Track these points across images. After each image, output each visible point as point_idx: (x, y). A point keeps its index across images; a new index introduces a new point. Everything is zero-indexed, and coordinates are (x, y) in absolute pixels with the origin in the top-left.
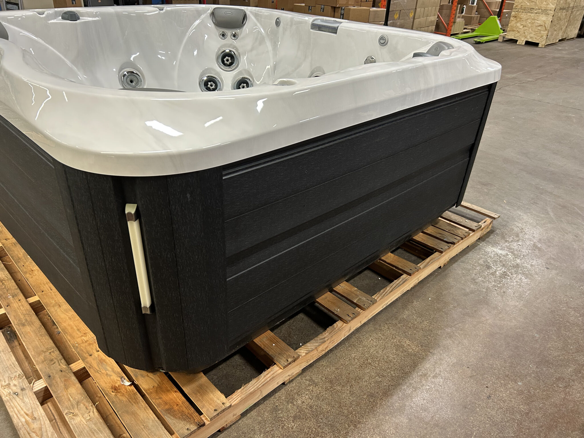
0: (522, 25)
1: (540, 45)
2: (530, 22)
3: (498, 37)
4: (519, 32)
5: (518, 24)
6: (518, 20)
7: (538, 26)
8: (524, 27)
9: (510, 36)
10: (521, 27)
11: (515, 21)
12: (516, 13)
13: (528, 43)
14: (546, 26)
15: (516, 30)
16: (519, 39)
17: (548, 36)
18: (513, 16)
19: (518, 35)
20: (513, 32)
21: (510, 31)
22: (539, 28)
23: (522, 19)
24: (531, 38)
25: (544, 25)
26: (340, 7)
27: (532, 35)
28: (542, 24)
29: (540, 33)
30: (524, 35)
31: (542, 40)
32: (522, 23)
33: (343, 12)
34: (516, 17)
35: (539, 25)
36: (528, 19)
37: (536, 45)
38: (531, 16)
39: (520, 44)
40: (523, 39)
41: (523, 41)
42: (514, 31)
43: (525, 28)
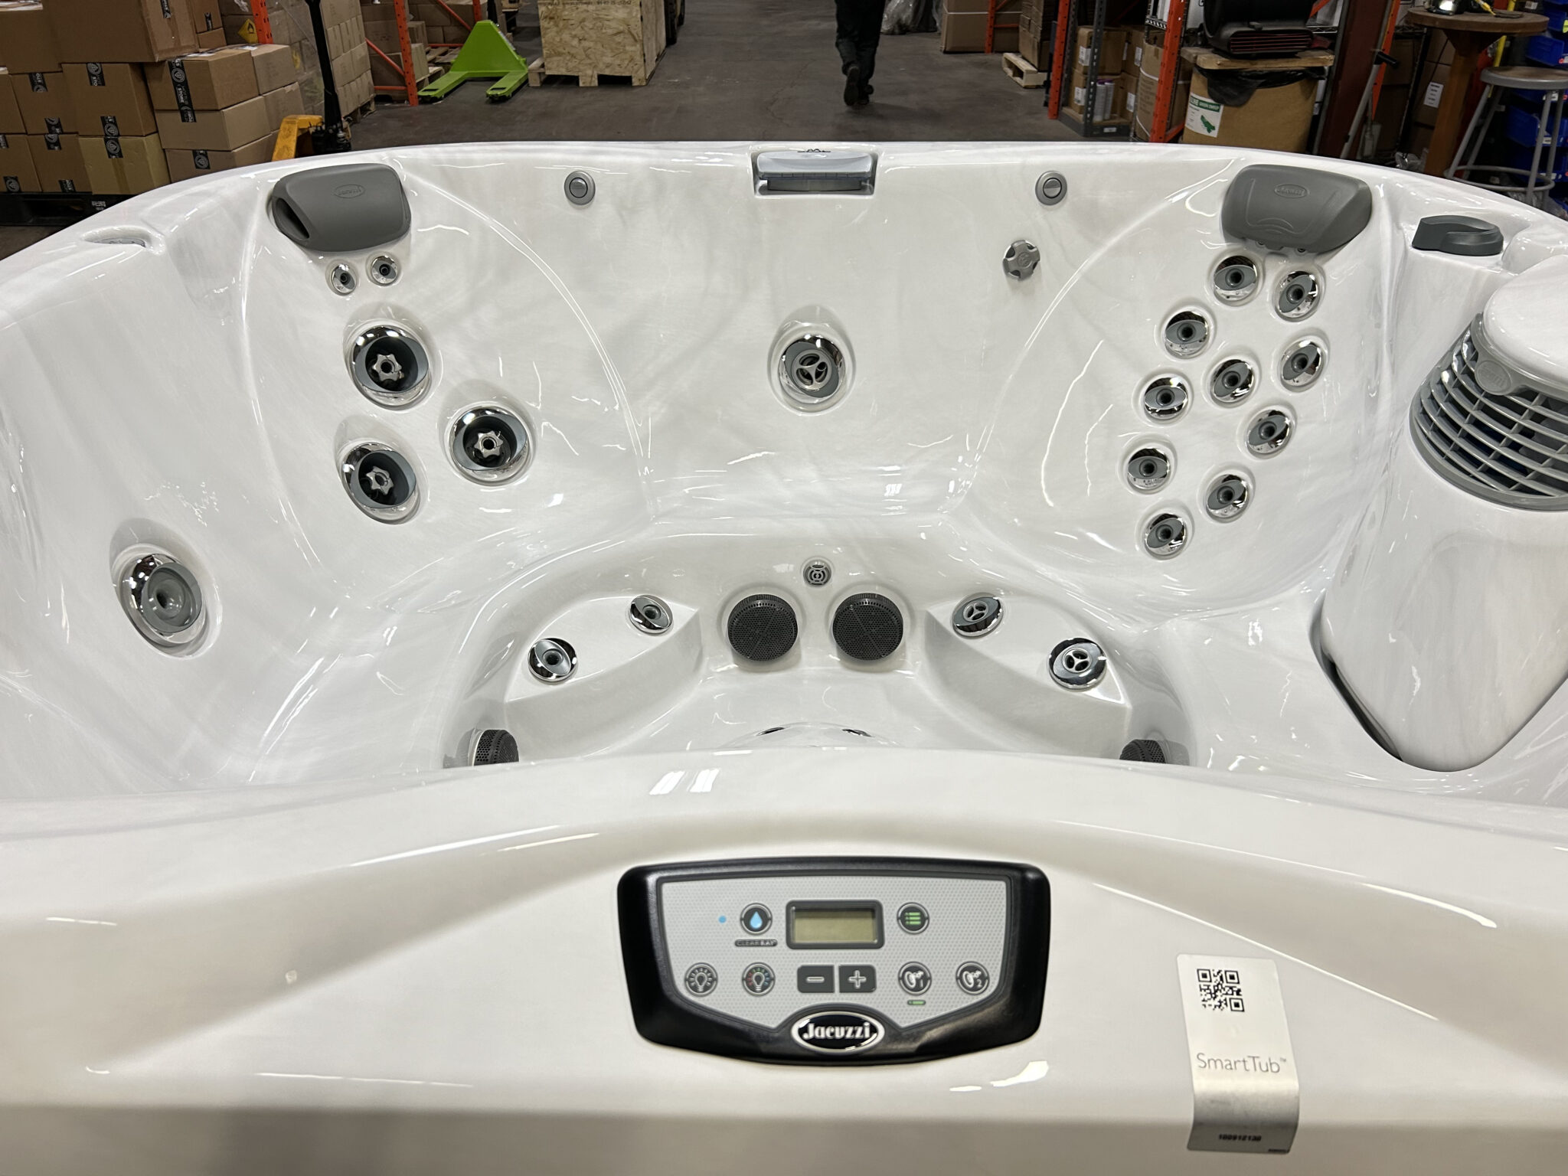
0: (575, 36)
1: (635, 82)
2: (591, 26)
3: (527, 74)
4: (573, 56)
5: (566, 36)
6: (561, 24)
7: (616, 34)
8: (583, 42)
9: (556, 68)
10: (575, 42)
11: (555, 29)
12: (550, 7)
13: (606, 81)
14: (634, 32)
15: (564, 51)
16: (580, 74)
17: (644, 55)
18: (546, 17)
19: (574, 64)
20: (559, 58)
21: (549, 56)
22: (618, 39)
23: (573, 22)
24: (607, 67)
25: (626, 31)
26: (164, 61)
27: (608, 60)
28: (621, 28)
29: (625, 52)
30: (589, 61)
31: (636, 67)
32: (574, 33)
33: (180, 75)
34: (551, 18)
35: (615, 31)
36: (584, 20)
37: (625, 82)
38: (588, 11)
39: (588, 85)
40: (589, 72)
41: (592, 76)
42: (559, 54)
43: (586, 44)
